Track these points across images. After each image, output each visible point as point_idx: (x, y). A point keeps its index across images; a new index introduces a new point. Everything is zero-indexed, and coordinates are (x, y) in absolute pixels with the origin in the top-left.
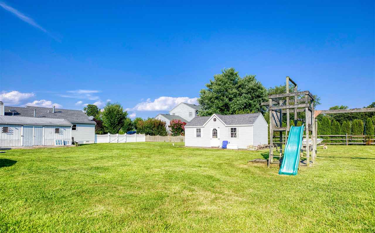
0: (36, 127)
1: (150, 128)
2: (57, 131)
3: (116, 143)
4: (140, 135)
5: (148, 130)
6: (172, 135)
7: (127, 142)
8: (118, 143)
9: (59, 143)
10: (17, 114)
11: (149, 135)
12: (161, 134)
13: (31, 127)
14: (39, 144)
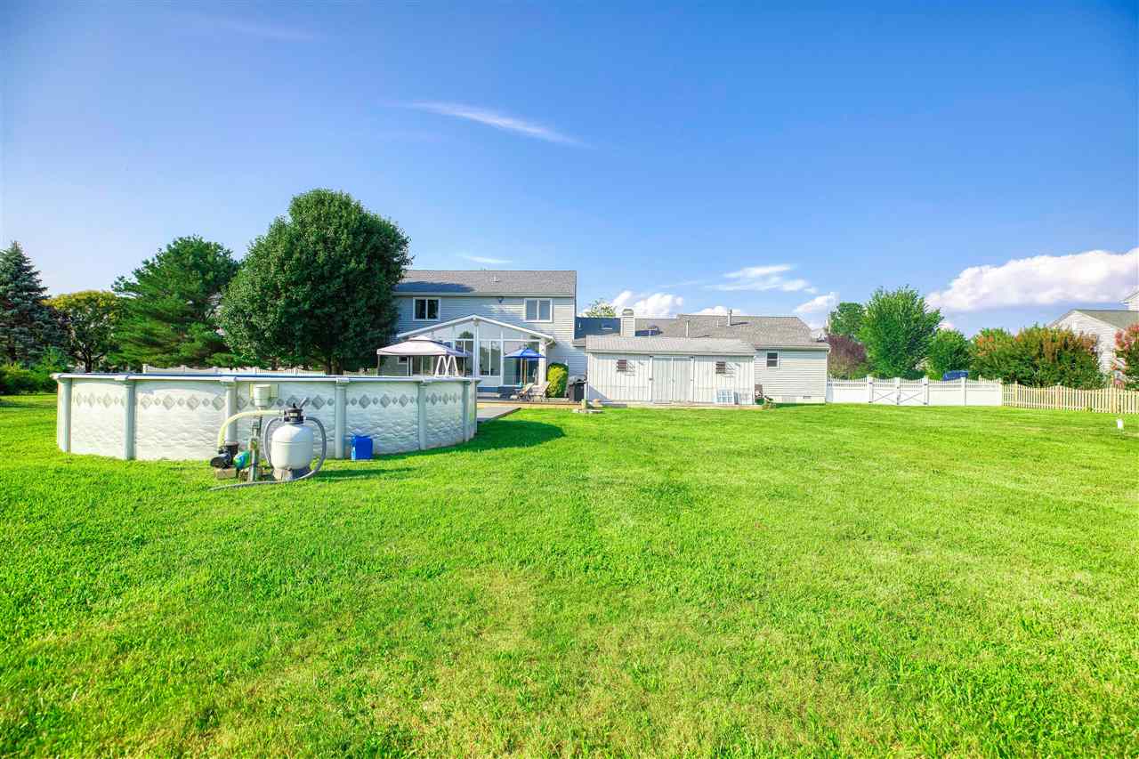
0: (677, 360)
1: (1021, 360)
2: (721, 368)
3: (889, 407)
4: (982, 382)
5: (1014, 365)
6: (1128, 386)
7: (930, 404)
8: (898, 407)
9: (724, 399)
10: (656, 332)
11: (1020, 382)
12: (1075, 383)
13: (667, 360)
14: (682, 399)
